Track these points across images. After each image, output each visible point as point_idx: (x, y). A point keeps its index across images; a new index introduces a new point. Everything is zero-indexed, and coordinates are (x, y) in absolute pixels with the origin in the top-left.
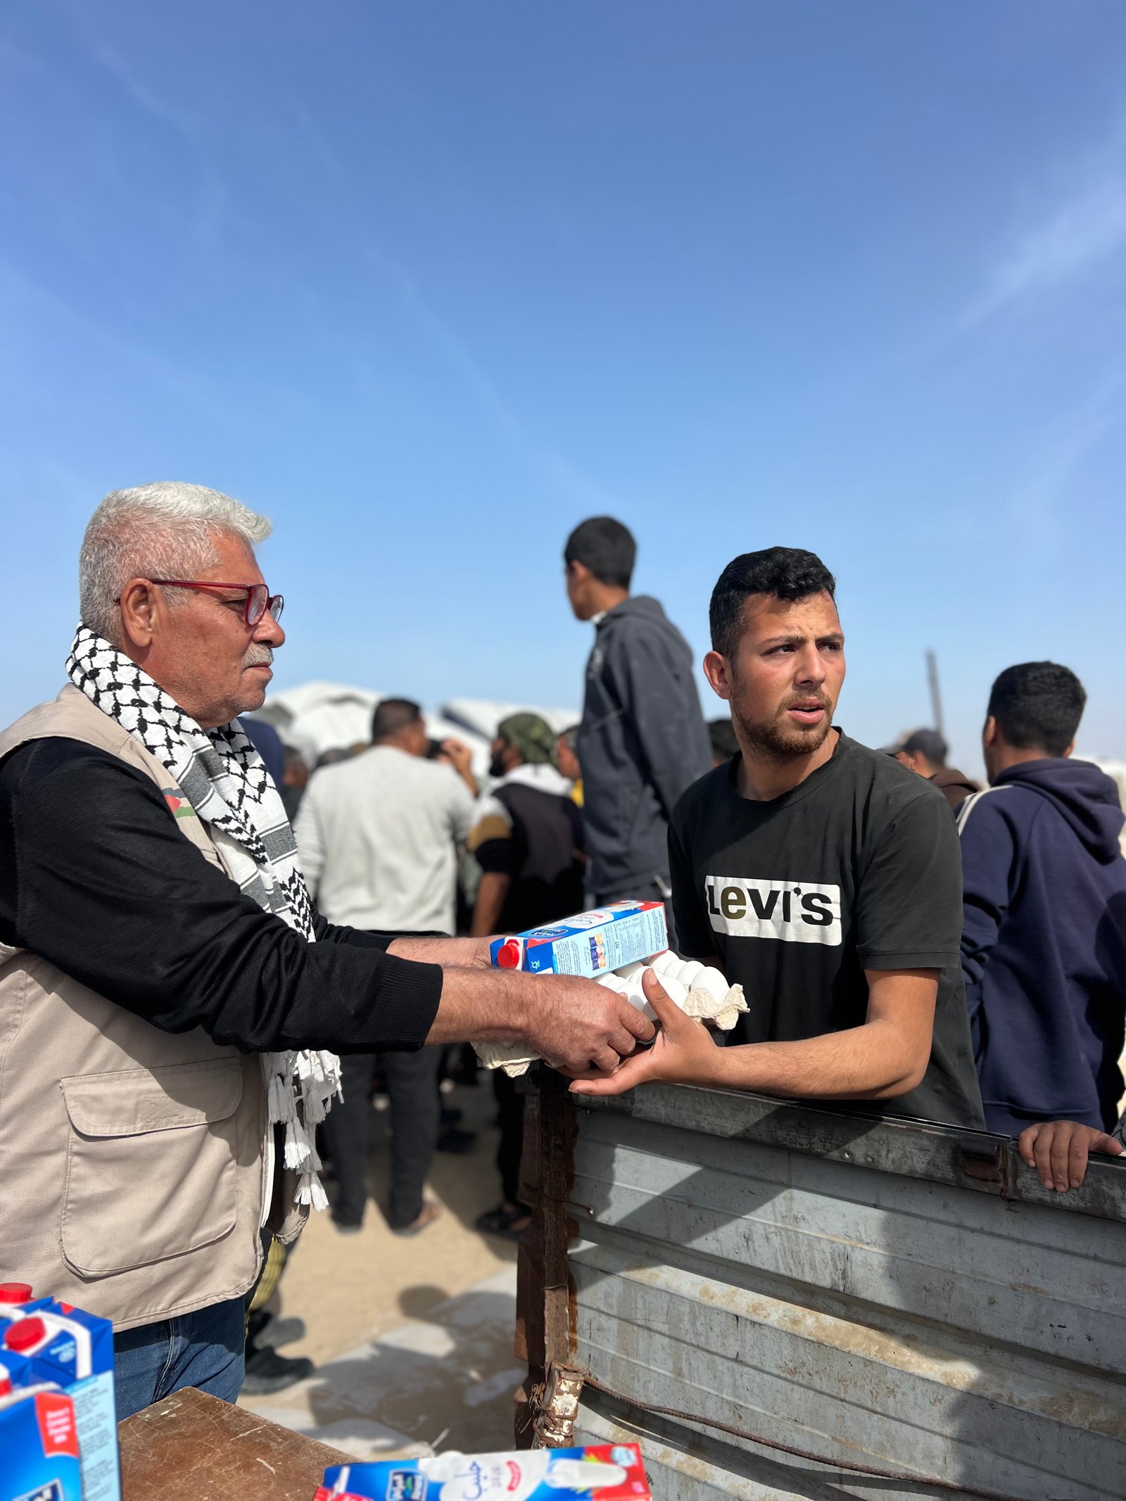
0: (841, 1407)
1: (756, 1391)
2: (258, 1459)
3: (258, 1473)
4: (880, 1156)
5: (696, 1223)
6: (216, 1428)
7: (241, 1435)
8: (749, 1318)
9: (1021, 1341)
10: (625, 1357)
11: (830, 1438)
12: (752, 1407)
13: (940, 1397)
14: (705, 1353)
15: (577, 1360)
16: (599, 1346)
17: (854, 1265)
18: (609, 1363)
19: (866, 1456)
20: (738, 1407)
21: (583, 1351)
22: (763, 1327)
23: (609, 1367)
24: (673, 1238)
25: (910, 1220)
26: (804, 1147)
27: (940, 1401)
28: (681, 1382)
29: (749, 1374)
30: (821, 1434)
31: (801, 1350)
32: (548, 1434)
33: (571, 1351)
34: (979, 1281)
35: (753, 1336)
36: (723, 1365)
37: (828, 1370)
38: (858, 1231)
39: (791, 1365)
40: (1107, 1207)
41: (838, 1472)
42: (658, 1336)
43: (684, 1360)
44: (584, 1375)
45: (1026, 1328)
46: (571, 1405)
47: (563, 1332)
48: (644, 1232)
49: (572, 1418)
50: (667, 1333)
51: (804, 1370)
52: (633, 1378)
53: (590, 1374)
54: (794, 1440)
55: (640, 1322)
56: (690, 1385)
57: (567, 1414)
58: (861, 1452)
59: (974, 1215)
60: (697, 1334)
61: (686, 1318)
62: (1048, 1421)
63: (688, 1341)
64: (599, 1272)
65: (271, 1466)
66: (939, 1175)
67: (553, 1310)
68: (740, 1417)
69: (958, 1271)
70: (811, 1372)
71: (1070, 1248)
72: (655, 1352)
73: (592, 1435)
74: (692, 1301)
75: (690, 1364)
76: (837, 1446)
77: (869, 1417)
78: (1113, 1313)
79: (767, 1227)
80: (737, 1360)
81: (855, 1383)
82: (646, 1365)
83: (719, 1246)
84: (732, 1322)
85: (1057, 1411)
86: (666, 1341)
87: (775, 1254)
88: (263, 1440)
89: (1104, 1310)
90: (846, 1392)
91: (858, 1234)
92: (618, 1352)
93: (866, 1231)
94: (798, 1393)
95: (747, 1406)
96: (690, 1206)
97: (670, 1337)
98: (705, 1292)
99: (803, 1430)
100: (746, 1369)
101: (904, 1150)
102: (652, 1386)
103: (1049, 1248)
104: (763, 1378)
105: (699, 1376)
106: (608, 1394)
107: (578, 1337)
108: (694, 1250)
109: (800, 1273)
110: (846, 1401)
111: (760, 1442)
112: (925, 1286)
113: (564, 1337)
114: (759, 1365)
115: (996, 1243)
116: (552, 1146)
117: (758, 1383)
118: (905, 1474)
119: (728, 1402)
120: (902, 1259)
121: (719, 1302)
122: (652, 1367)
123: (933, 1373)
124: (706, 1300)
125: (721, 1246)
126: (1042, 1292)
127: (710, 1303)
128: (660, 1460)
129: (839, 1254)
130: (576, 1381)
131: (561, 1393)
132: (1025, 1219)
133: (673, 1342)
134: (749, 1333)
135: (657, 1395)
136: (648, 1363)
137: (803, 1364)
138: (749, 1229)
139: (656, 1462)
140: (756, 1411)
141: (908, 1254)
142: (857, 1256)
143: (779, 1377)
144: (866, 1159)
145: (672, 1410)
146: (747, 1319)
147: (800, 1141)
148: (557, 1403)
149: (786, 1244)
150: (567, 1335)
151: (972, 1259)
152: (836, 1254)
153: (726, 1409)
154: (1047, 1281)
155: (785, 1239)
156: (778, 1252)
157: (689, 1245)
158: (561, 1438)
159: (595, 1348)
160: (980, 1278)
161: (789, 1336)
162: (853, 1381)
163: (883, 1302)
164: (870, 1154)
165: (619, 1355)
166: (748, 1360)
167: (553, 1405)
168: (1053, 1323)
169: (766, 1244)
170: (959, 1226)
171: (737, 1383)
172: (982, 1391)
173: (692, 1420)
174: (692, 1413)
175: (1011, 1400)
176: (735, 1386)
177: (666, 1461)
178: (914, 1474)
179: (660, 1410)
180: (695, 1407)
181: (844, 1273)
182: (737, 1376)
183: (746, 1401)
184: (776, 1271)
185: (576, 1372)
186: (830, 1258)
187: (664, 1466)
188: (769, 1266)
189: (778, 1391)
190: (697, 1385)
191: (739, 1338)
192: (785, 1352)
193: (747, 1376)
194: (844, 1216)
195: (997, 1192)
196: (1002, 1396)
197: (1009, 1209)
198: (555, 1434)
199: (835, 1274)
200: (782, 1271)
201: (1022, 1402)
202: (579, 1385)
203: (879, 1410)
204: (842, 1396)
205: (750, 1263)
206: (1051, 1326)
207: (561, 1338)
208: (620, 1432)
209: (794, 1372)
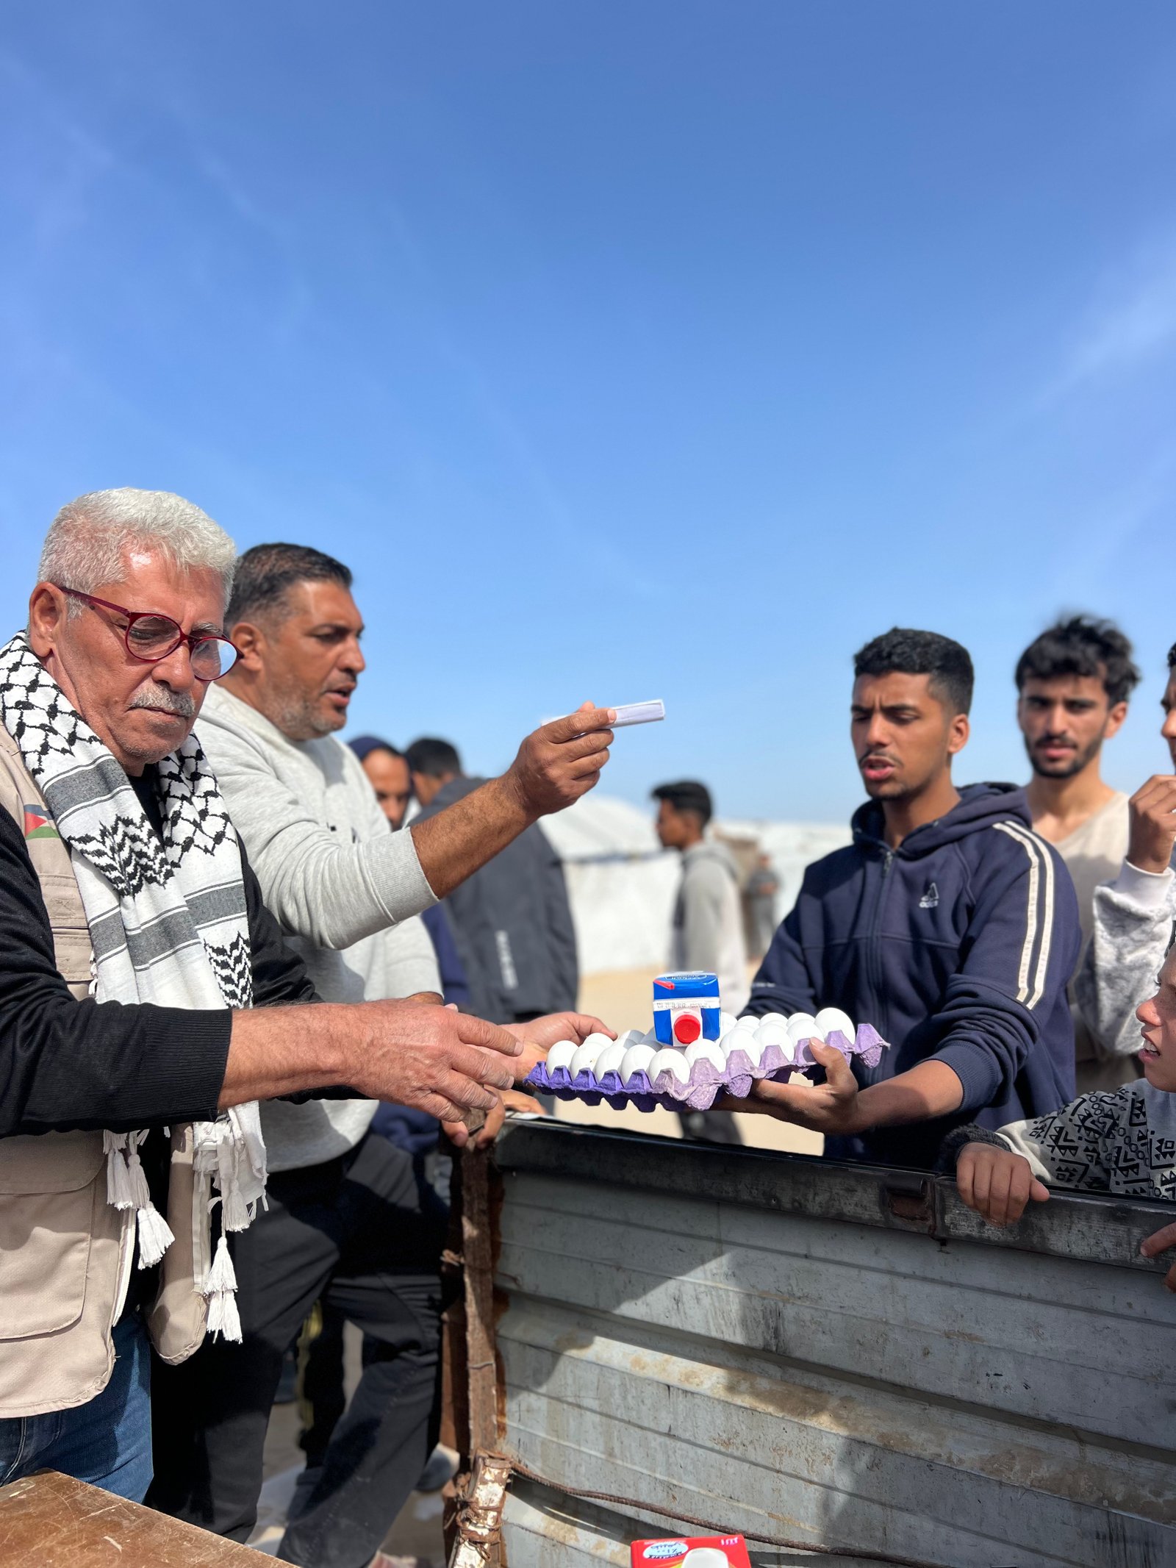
0: (776, 1479)
1: (690, 1468)
2: (107, 1538)
3: (103, 1551)
4: (808, 1200)
5: (625, 1287)
6: (67, 1508)
7: (93, 1514)
8: (680, 1387)
9: (958, 1394)
10: (555, 1439)
11: (767, 1515)
12: (686, 1486)
13: (876, 1461)
14: (637, 1429)
15: (506, 1447)
16: (528, 1430)
17: (786, 1323)
18: (539, 1448)
19: (803, 1532)
20: (671, 1486)
21: (512, 1435)
22: (695, 1396)
23: (539, 1452)
24: (602, 1306)
25: (843, 1271)
26: (730, 1195)
27: (877, 1465)
28: (613, 1463)
29: (682, 1450)
30: (756, 1510)
31: (735, 1419)
32: (471, 1528)
33: (500, 1437)
34: (913, 1330)
35: (686, 1406)
36: (655, 1441)
37: (762, 1439)
38: (790, 1285)
39: (724, 1436)
40: (1035, 1239)
41: (776, 1551)
42: (588, 1413)
43: (616, 1438)
44: (511, 1463)
45: (962, 1379)
46: (496, 1495)
47: (490, 1415)
48: (572, 1300)
49: (498, 1510)
50: (598, 1410)
51: (738, 1441)
52: (564, 1462)
53: (520, 1462)
54: (729, 1519)
55: (570, 1400)
56: (622, 1466)
57: (491, 1505)
58: (799, 1528)
59: (905, 1258)
60: (628, 1408)
61: (617, 1392)
62: (988, 1481)
63: (619, 1416)
64: (527, 1347)
65: (119, 1543)
66: (866, 1216)
67: (480, 1391)
68: (674, 1498)
69: (891, 1322)
70: (746, 1443)
71: (1003, 1289)
72: (586, 1432)
73: (523, 1528)
74: (623, 1372)
75: (622, 1443)
76: (773, 1522)
77: (806, 1489)
78: (1050, 1357)
79: (697, 1286)
80: (669, 1435)
81: (790, 1452)
82: (577, 1447)
83: (648, 1311)
84: (664, 1392)
85: (997, 1470)
86: (597, 1418)
87: (706, 1316)
88: (116, 1518)
89: (1041, 1354)
90: (781, 1463)
91: (790, 1288)
92: (548, 1434)
93: (797, 1285)
94: (732, 1467)
95: (681, 1485)
96: (618, 1268)
97: (601, 1414)
98: (637, 1362)
99: (738, 1508)
100: (679, 1444)
101: (831, 1192)
102: (583, 1470)
103: (982, 1290)
104: (696, 1453)
105: (631, 1456)
106: (537, 1481)
107: (507, 1421)
108: (624, 1317)
109: (732, 1335)
110: (782, 1472)
111: (693, 1523)
112: (858, 1340)
113: (491, 1422)
114: (692, 1439)
115: (927, 1288)
116: (475, 1211)
117: (692, 1459)
118: (844, 1549)
119: (662, 1482)
120: (835, 1313)
121: (650, 1373)
122: (583, 1449)
123: (869, 1435)
124: (637, 1371)
125: (651, 1309)
126: (977, 1338)
127: (641, 1373)
128: (593, 1552)
129: (771, 1311)
130: (502, 1469)
131: (485, 1482)
132: (958, 1260)
133: (604, 1419)
134: (682, 1403)
135: (588, 1479)
136: (579, 1445)
137: (737, 1434)
138: (679, 1290)
139: (589, 1554)
140: (690, 1490)
141: (841, 1307)
142: (789, 1312)
143: (712, 1450)
144: (792, 1204)
145: (603, 1494)
146: (679, 1389)
147: (726, 1189)
148: (481, 1493)
149: (717, 1304)
150: (494, 1419)
151: (905, 1307)
152: (768, 1312)
153: (659, 1489)
154: (982, 1326)
155: (715, 1299)
156: (709, 1314)
157: (617, 1312)
158: (485, 1532)
159: (524, 1431)
160: (913, 1327)
161: (722, 1404)
162: (788, 1449)
163: (816, 1361)
164: (797, 1198)
165: (549, 1438)
166: (679, 1433)
167: (477, 1495)
168: (990, 1372)
169: (697, 1306)
170: (891, 1272)
171: (671, 1460)
172: (919, 1451)
173: (622, 1503)
174: (625, 1496)
175: (949, 1460)
176: (669, 1465)
177: (599, 1553)
178: (852, 1548)
179: (589, 1494)
180: (628, 1489)
181: (776, 1331)
182: (670, 1453)
183: (680, 1479)
184: (707, 1334)
185: (503, 1459)
186: (761, 1316)
187: (597, 1557)
188: (700, 1329)
189: (712, 1466)
190: (629, 1466)
191: (671, 1410)
192: (718, 1422)
193: (680, 1452)
194: (775, 1270)
195: (926, 1230)
196: (940, 1456)
197: (941, 1251)
198: (479, 1527)
199: (768, 1333)
200: (714, 1334)
201: (961, 1461)
202: (505, 1473)
203: (816, 1479)
204: (778, 1467)
205: (681, 1328)
206: (987, 1375)
207: (488, 1422)
208: (552, 1523)
209: (727, 1443)
